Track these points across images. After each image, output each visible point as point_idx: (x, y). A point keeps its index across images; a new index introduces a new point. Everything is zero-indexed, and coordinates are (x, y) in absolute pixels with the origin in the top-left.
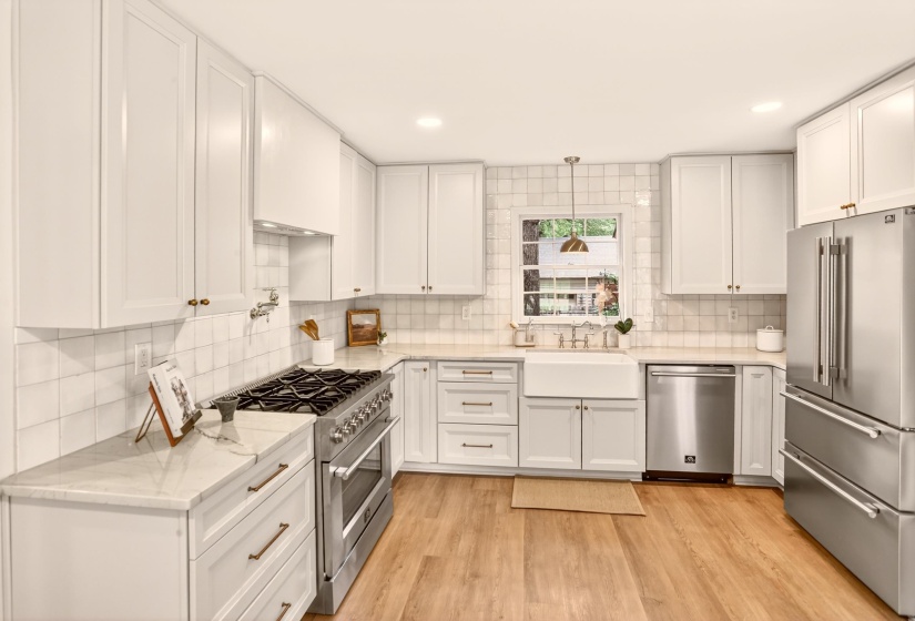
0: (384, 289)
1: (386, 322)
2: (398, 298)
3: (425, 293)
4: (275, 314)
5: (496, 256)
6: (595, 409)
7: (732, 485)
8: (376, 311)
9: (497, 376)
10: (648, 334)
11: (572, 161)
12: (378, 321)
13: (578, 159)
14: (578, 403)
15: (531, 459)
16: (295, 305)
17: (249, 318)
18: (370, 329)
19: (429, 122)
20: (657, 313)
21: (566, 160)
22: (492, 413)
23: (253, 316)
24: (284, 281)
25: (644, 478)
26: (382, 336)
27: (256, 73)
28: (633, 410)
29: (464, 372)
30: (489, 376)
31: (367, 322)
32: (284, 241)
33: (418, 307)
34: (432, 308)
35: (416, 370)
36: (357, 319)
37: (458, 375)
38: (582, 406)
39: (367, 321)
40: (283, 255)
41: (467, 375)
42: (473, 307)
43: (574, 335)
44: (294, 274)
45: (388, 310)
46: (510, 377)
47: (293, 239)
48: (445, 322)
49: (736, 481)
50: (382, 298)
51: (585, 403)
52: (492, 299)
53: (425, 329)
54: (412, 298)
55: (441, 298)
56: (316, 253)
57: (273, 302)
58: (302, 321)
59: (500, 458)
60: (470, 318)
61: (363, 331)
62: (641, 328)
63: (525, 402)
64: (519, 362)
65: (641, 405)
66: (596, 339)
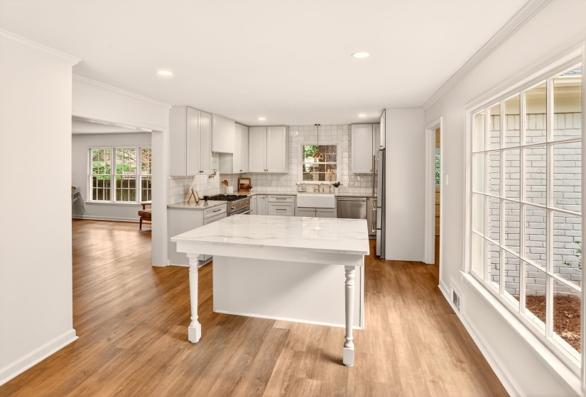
0: (252, 170)
1: (253, 183)
2: (257, 174)
3: (266, 172)
4: (215, 177)
5: (292, 159)
6: (321, 212)
8: (249, 179)
9: (287, 200)
11: (317, 125)
12: (250, 182)
13: (319, 125)
14: (314, 209)
16: (221, 175)
18: (247, 185)
20: (350, 180)
21: (315, 125)
23: (209, 177)
24: (218, 168)
26: (251, 188)
28: (333, 212)
29: (277, 199)
30: (285, 200)
32: (218, 155)
33: (264, 177)
34: (269, 178)
35: (261, 198)
36: (242, 182)
37: (275, 200)
39: (246, 182)
40: (217, 159)
42: (283, 178)
43: (319, 188)
44: (221, 165)
45: (253, 178)
46: (291, 200)
47: (221, 155)
48: (274, 183)
50: (251, 174)
51: (317, 209)
52: (291, 175)
53: (267, 186)
54: (262, 174)
55: (272, 174)
56: (228, 158)
57: (215, 174)
58: (223, 180)
60: (283, 181)
61: (244, 186)
62: (345, 185)
63: (297, 209)
64: (295, 195)
65: (336, 210)
66: (327, 190)
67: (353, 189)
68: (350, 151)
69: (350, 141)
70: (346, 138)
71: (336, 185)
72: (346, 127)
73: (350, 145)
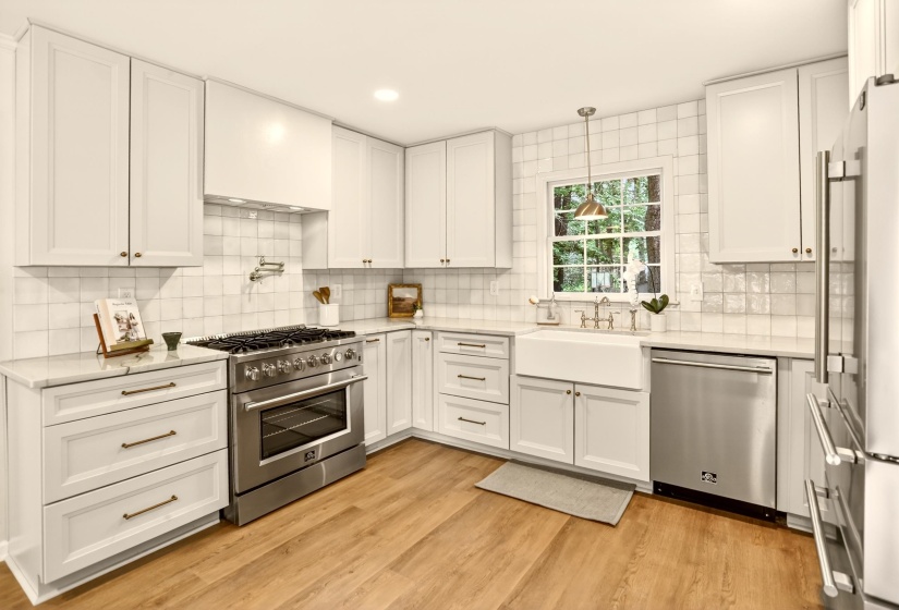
1: (427, 295)
3: (444, 266)
4: (282, 279)
5: (522, 228)
6: (590, 397)
7: (784, 527)
8: (419, 287)
9: (489, 350)
10: (697, 317)
11: (586, 113)
12: (420, 294)
13: (593, 110)
14: (570, 387)
15: (522, 443)
17: (248, 281)
18: (411, 302)
19: (386, 95)
21: (580, 112)
22: (485, 388)
23: (252, 279)
24: (299, 254)
25: (655, 491)
27: (204, 78)
28: (634, 403)
29: (460, 344)
30: (482, 349)
31: (408, 296)
34: (464, 282)
35: (421, 339)
36: (398, 292)
37: (454, 347)
38: (574, 389)
39: (409, 294)
41: (463, 347)
42: (498, 283)
43: (597, 313)
44: (305, 244)
45: (428, 284)
46: (501, 352)
47: (305, 216)
48: (476, 297)
49: (791, 523)
51: (579, 388)
52: (519, 274)
53: (458, 304)
56: (317, 227)
58: (316, 288)
59: (490, 438)
60: (497, 293)
61: (403, 304)
62: (686, 307)
63: (515, 381)
64: (511, 337)
65: (646, 397)
66: (623, 320)
67: (720, 318)
68: (703, 193)
69: (703, 155)
70: (690, 145)
71: (656, 307)
72: (687, 110)
73: (703, 170)
